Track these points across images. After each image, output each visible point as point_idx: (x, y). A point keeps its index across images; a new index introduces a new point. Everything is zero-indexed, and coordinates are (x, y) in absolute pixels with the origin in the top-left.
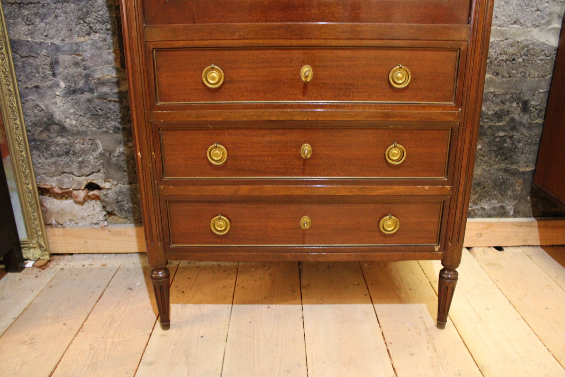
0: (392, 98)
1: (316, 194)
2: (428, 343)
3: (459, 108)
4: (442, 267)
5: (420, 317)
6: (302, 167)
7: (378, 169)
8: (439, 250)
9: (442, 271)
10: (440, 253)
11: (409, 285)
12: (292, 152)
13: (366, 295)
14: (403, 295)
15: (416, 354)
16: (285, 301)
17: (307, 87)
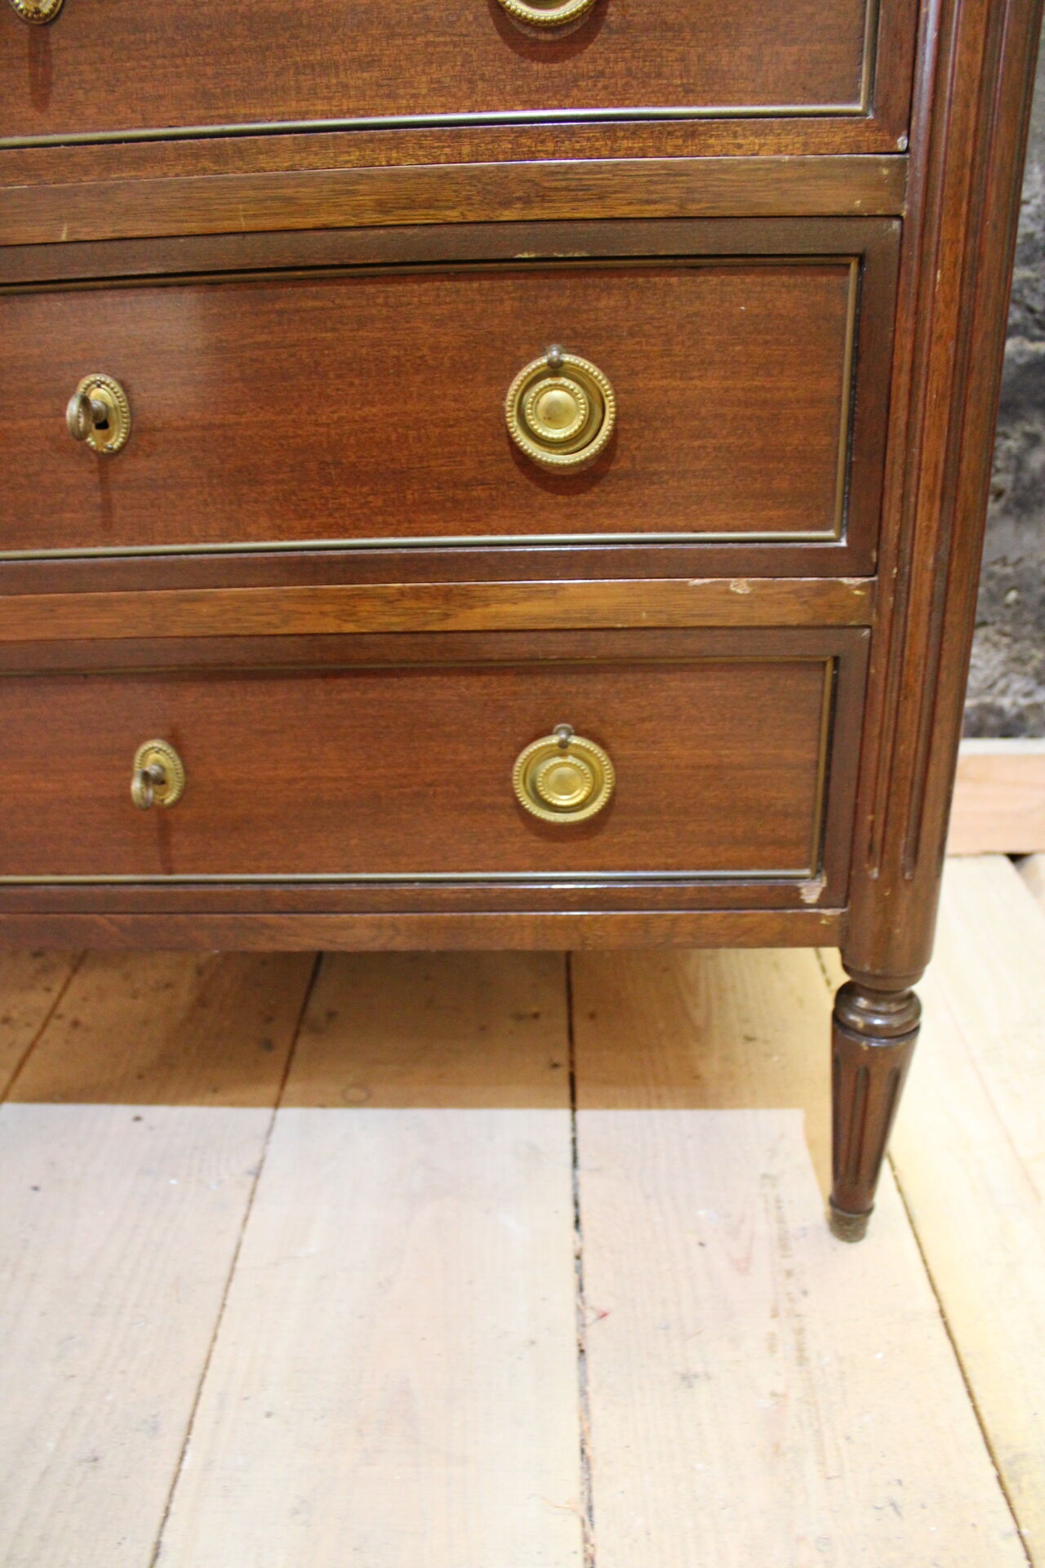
0: (517, 92)
1: (177, 631)
2: (775, 1314)
3: (895, 135)
4: (845, 978)
5: (765, 1176)
6: (97, 498)
7: (478, 492)
8: (822, 903)
9: (845, 995)
10: (828, 912)
11: (746, 1021)
12: (36, 422)
13: (555, 1066)
14: (711, 1067)
15: (708, 1377)
16: (215, 1090)
17: (48, 52)
